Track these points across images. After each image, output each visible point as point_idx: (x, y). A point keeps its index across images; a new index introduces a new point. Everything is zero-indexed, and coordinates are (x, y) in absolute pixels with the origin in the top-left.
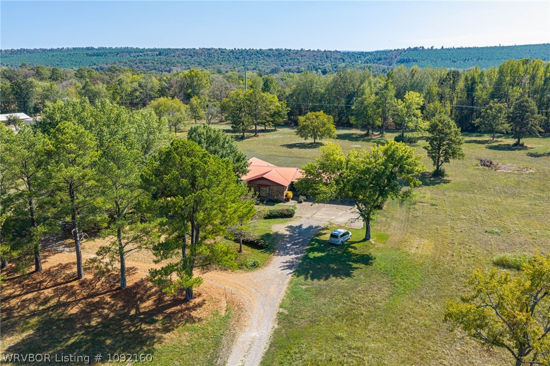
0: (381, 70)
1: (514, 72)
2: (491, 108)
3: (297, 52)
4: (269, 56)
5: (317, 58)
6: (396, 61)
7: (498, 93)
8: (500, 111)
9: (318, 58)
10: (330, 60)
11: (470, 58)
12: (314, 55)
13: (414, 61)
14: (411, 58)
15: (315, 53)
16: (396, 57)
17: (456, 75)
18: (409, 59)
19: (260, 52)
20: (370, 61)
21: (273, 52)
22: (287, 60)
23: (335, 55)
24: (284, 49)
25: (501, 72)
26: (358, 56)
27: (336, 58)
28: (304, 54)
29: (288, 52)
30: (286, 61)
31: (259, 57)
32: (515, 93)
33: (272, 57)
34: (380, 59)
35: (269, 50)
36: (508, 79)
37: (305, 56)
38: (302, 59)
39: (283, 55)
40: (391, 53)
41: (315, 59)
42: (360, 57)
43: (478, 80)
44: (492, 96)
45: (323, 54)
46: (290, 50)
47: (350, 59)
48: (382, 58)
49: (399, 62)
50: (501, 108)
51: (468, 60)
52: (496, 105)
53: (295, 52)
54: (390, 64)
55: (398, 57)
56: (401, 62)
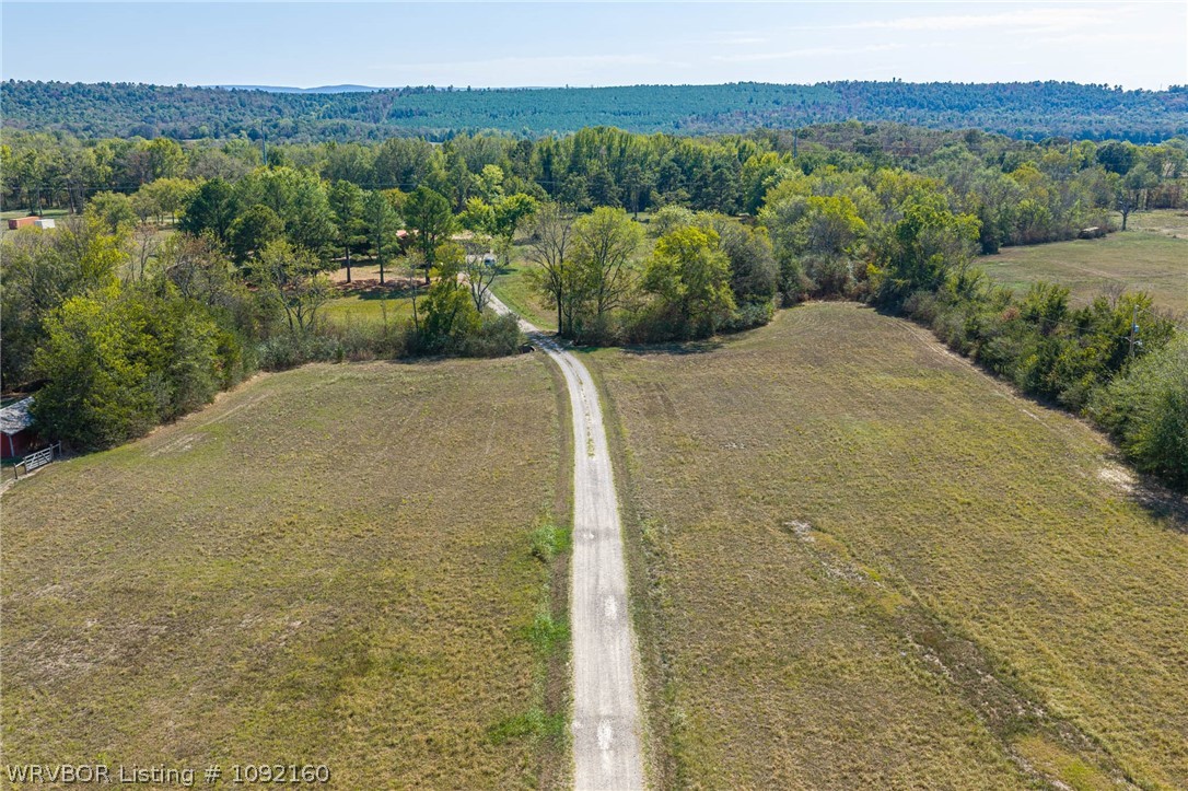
0: (367, 131)
1: (590, 142)
2: (571, 182)
3: (170, 92)
4: (107, 100)
5: (220, 106)
6: (386, 114)
7: (576, 166)
8: (580, 185)
9: (223, 106)
10: (252, 111)
11: (519, 110)
12: (213, 100)
13: (421, 114)
14: (414, 108)
15: (213, 96)
16: (385, 105)
17: (527, 146)
18: (411, 110)
19: (79, 91)
20: (335, 112)
21: (113, 92)
22: (152, 109)
23: (260, 100)
24: (137, 84)
25: (577, 143)
26: (308, 102)
27: (261, 107)
28: (188, 95)
29: (149, 92)
30: (150, 112)
31: (82, 102)
32: (594, 166)
33: (113, 103)
34: (354, 110)
35: (103, 84)
36: (584, 150)
37: (191, 100)
38: (187, 107)
39: (141, 98)
40: (373, 97)
41: (216, 108)
42: (311, 105)
43: (554, 152)
44: (570, 170)
45: (232, 97)
46: (152, 87)
47: (293, 108)
48: (359, 108)
49: (393, 116)
50: (580, 182)
51: (518, 113)
52: (575, 178)
53: (166, 91)
54: (377, 121)
55: (388, 106)
56: (397, 115)
